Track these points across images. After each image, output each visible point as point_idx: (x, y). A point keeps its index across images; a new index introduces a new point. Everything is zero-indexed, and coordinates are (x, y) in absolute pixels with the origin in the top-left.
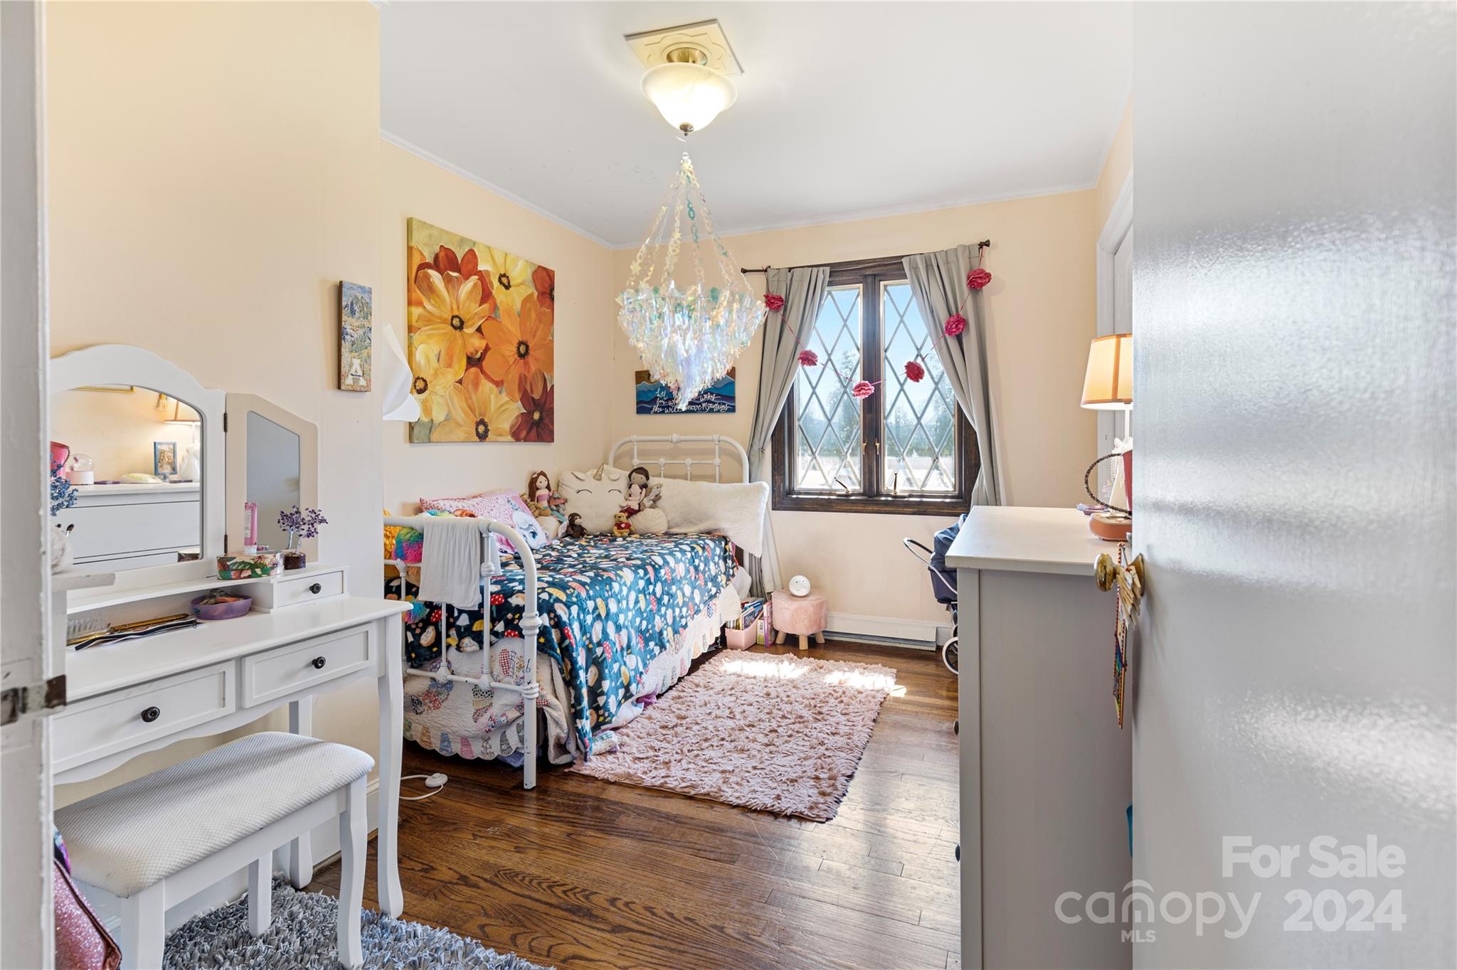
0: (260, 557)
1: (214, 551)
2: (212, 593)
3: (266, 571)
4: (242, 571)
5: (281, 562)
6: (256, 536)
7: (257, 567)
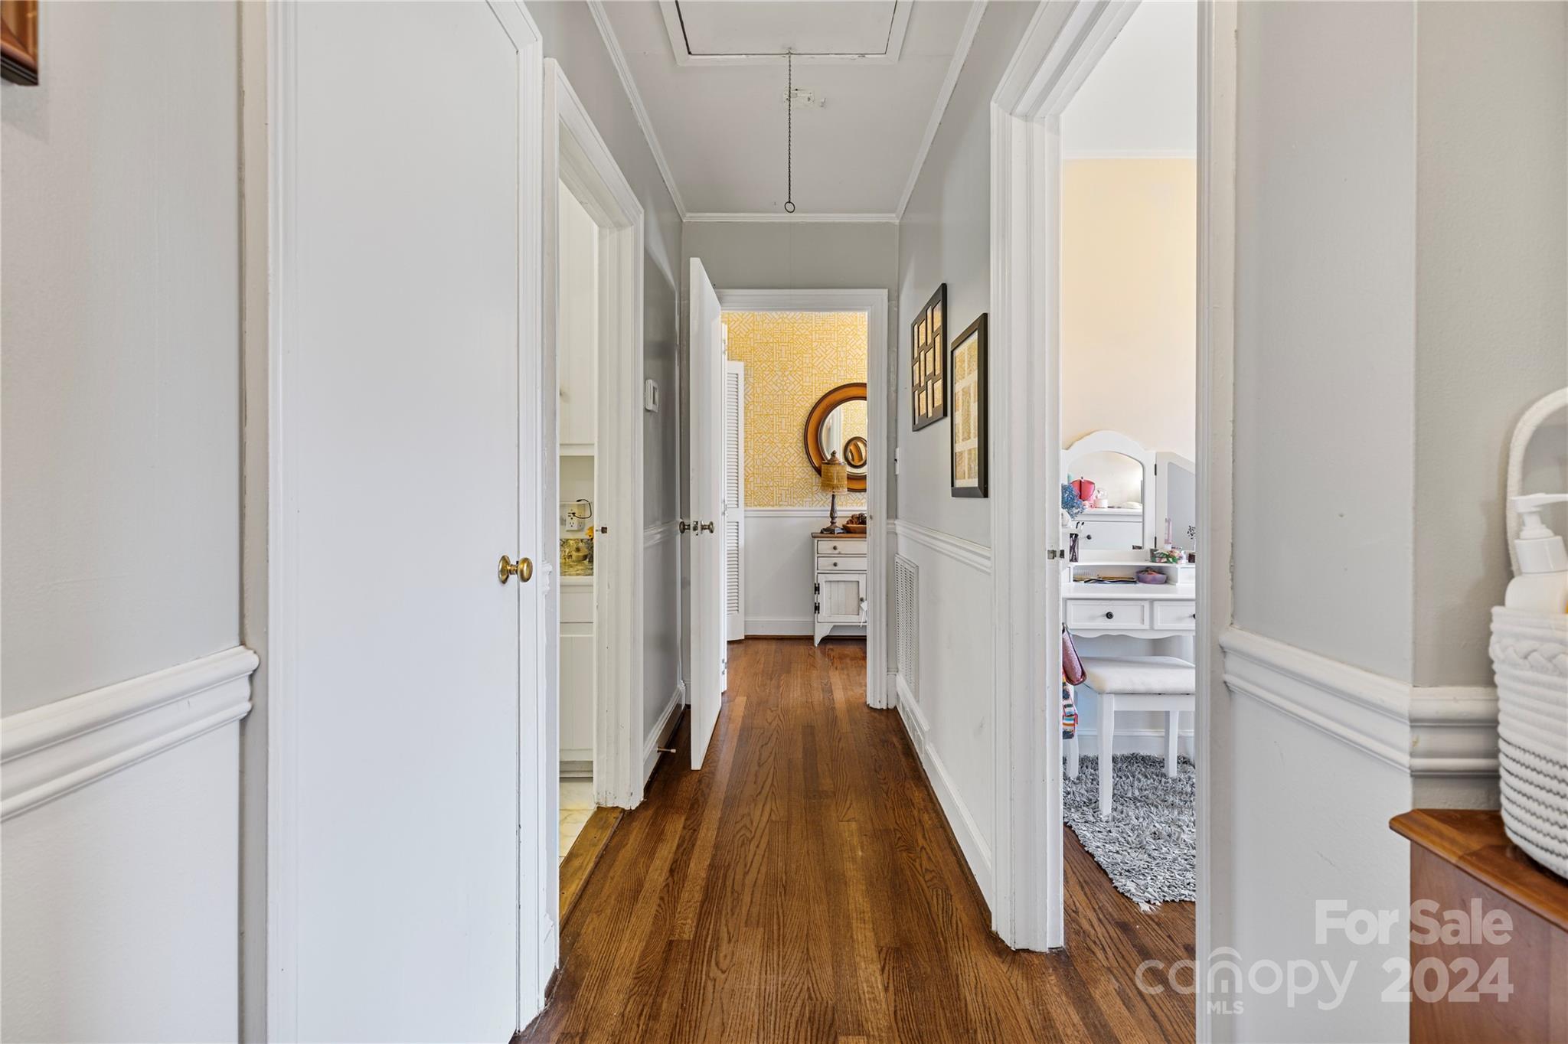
0: (1171, 552)
1: (1149, 545)
2: (1147, 569)
3: (1175, 560)
4: (1162, 558)
5: (1185, 556)
6: (1171, 538)
7: (1169, 557)
